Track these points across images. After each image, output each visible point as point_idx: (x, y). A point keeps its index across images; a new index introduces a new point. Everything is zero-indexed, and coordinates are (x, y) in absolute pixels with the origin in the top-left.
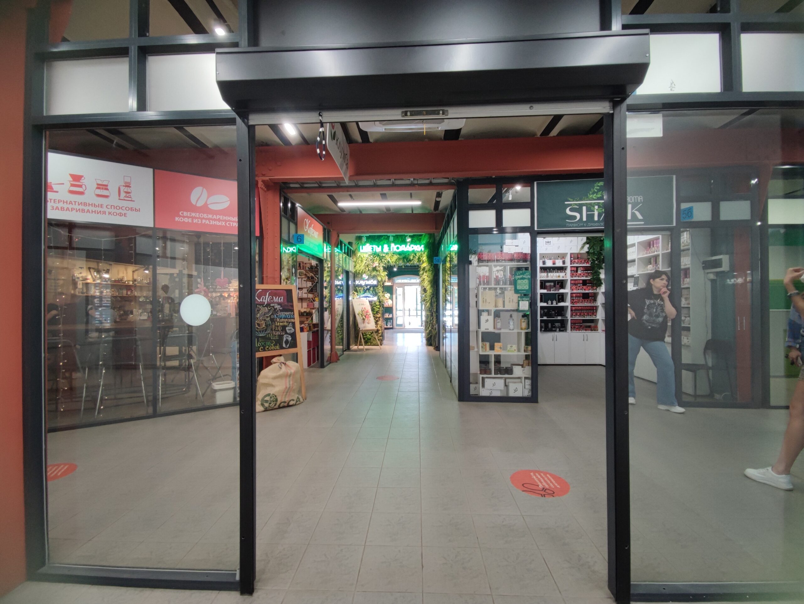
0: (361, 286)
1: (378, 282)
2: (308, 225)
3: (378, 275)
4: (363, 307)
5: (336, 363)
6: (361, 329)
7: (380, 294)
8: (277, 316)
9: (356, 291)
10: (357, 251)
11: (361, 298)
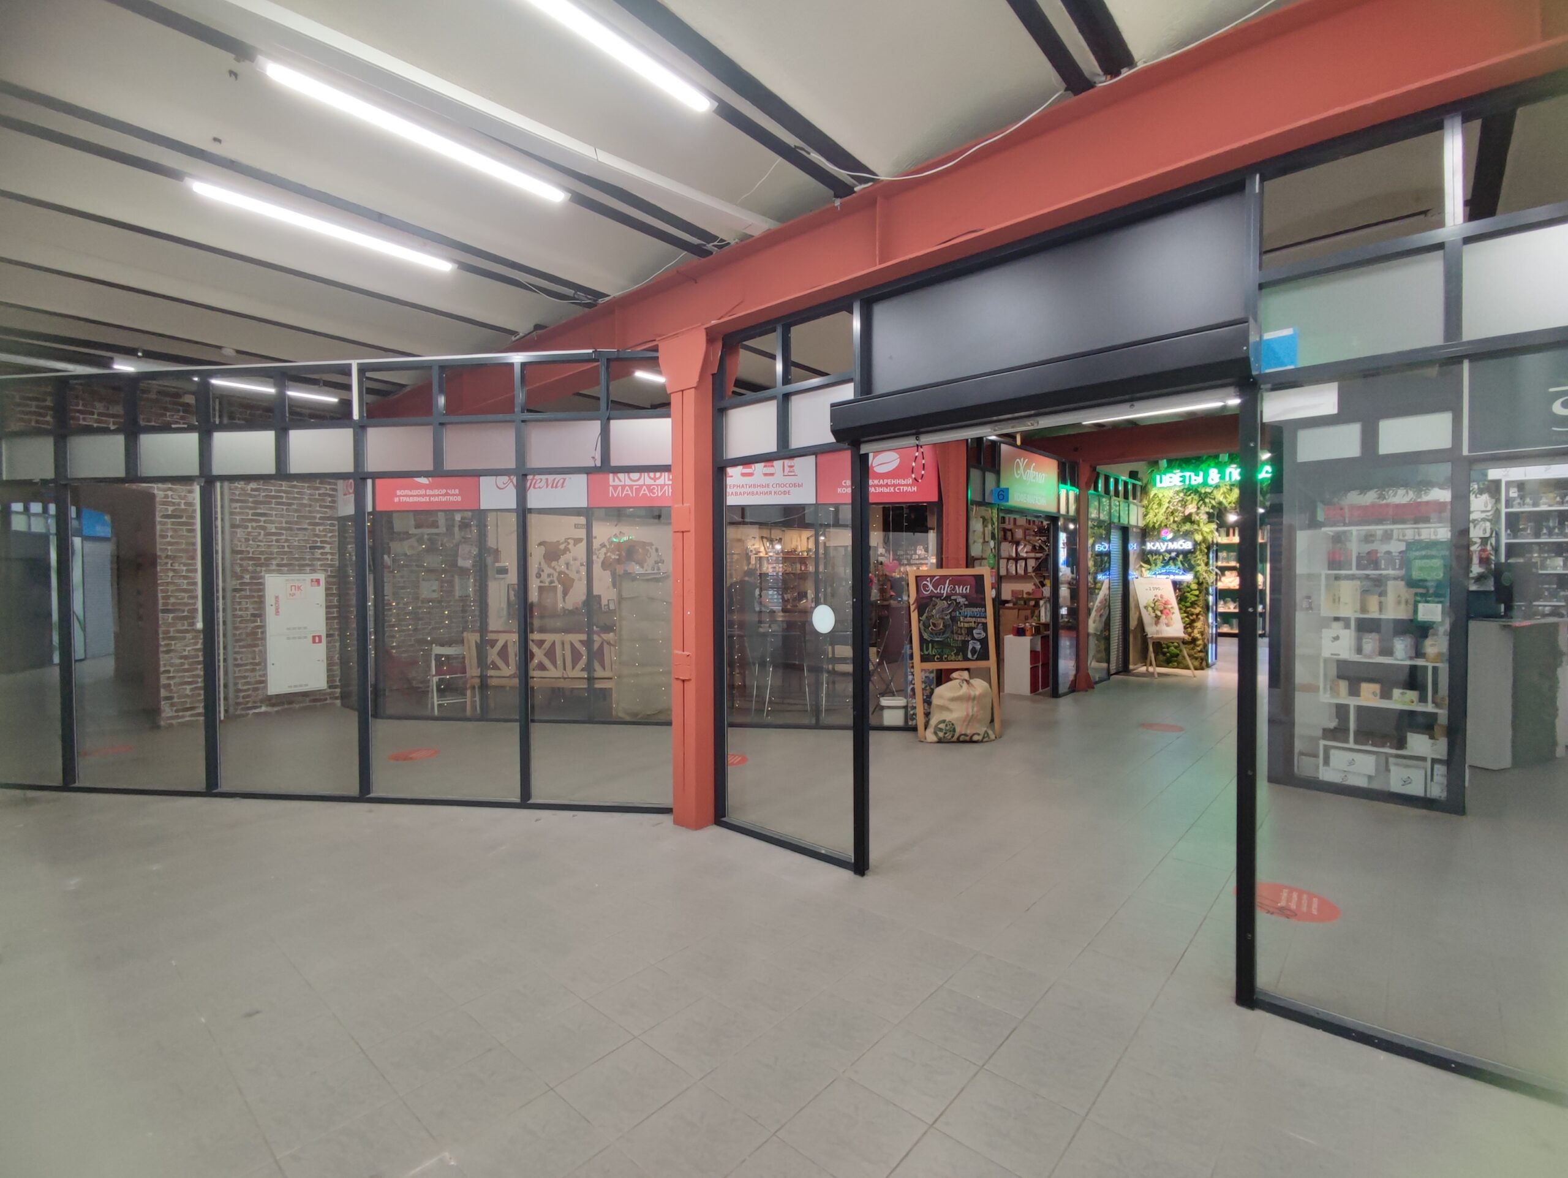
0: (1157, 553)
1: (1196, 544)
2: (1022, 468)
3: (1196, 530)
4: (1159, 593)
5: (1084, 693)
6: (1149, 636)
7: (1199, 568)
8: (960, 613)
9: (1148, 562)
10: (1149, 486)
11: (1158, 576)
